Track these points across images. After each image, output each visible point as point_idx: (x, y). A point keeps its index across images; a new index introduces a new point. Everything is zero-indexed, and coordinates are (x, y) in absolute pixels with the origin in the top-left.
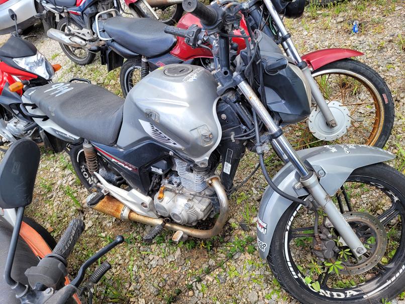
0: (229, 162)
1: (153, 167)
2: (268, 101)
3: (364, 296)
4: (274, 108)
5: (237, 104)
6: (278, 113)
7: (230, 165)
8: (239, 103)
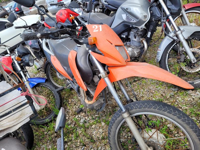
0: (150, 32)
1: (123, 35)
2: (168, 5)
3: (195, 83)
4: (169, 7)
5: (156, 7)
6: (170, 9)
7: (150, 33)
8: (157, 7)
